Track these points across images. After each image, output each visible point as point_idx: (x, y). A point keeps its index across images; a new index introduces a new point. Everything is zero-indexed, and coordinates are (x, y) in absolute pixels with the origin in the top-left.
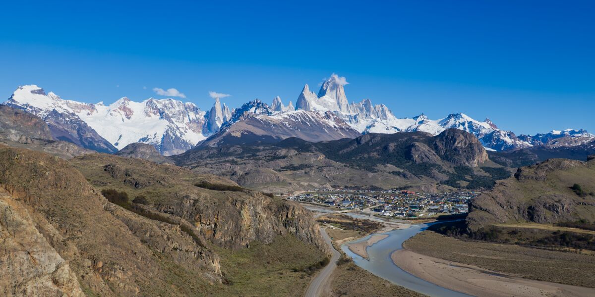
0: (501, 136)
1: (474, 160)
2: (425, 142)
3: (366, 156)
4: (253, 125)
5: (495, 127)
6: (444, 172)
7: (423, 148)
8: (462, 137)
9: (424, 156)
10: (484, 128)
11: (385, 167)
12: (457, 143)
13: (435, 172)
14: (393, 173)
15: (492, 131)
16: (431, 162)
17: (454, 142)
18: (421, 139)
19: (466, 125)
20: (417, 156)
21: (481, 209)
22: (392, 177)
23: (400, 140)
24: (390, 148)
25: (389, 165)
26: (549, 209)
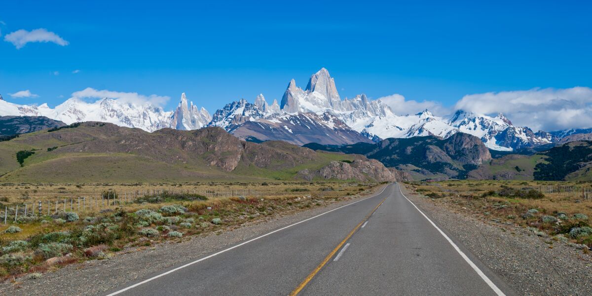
0: (516, 133)
1: (478, 158)
2: (437, 145)
3: (388, 158)
4: (255, 131)
5: (510, 123)
6: (453, 169)
7: (435, 149)
8: (468, 140)
9: (437, 157)
10: (497, 124)
11: (406, 166)
12: (464, 145)
13: (447, 169)
14: (414, 170)
15: (506, 127)
16: (443, 161)
17: (462, 144)
18: (434, 142)
19: (477, 121)
20: (431, 157)
21: (472, 177)
22: (415, 173)
23: (416, 143)
24: (408, 151)
25: (409, 165)
26: (502, 176)
